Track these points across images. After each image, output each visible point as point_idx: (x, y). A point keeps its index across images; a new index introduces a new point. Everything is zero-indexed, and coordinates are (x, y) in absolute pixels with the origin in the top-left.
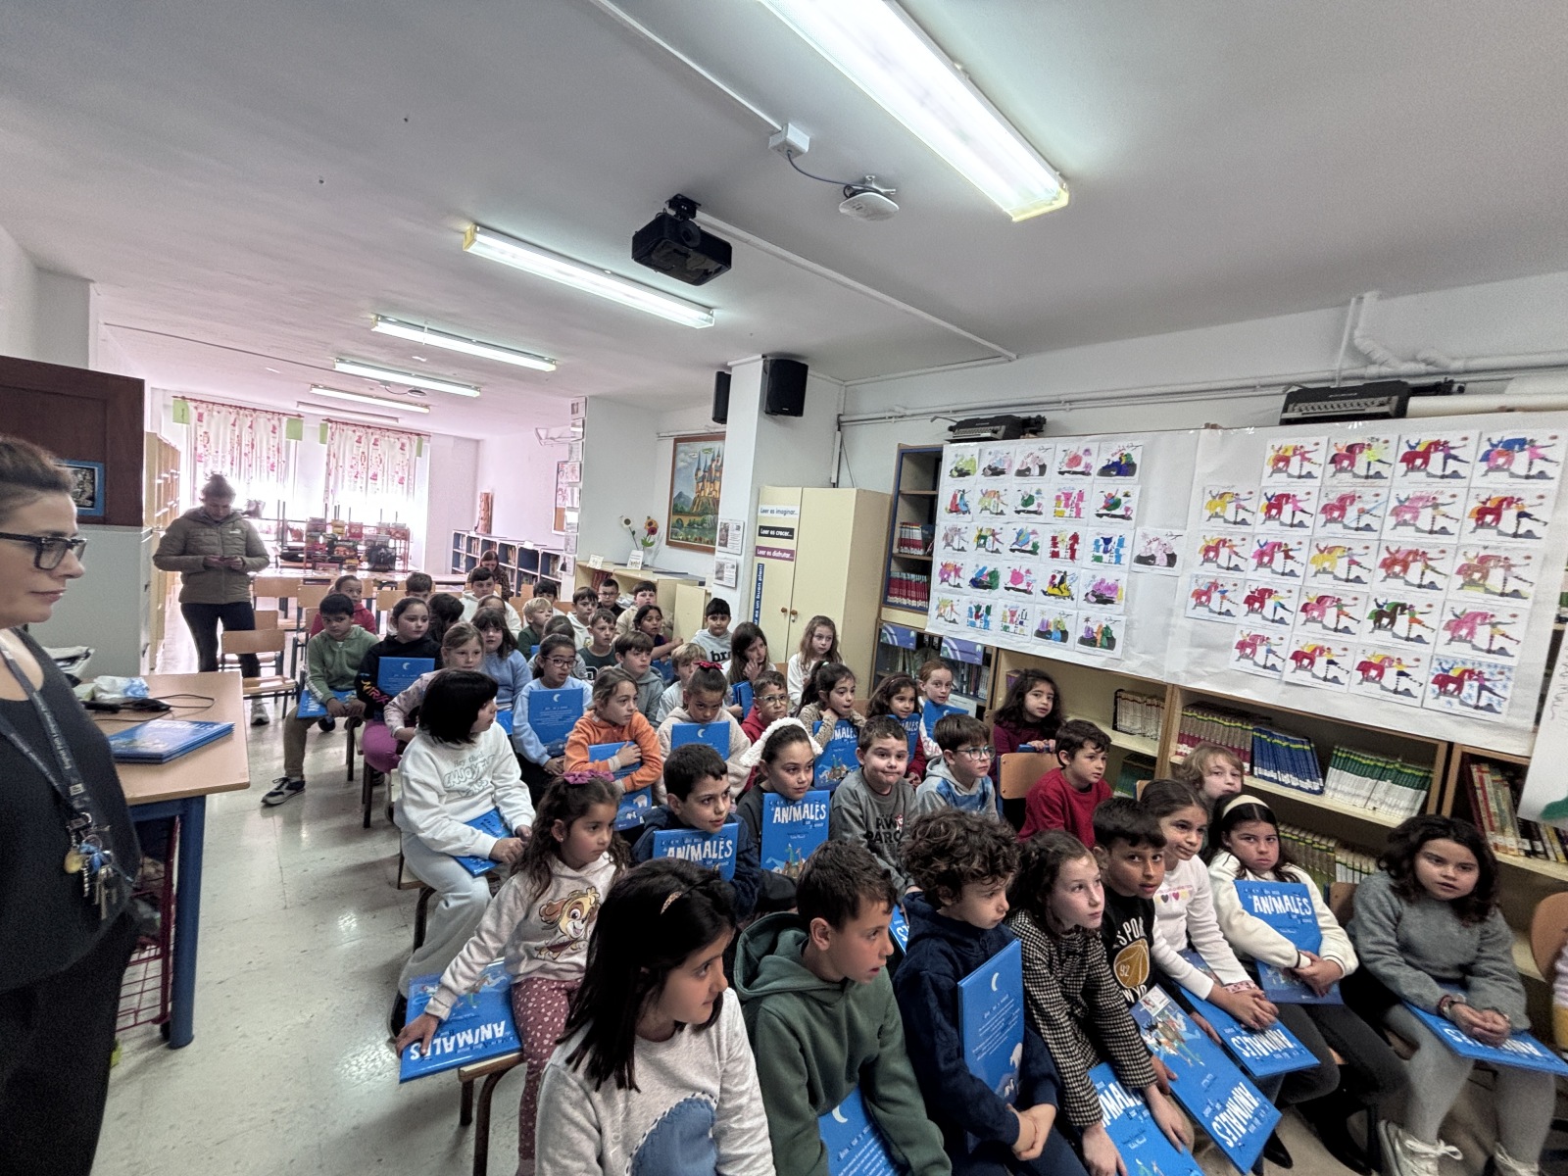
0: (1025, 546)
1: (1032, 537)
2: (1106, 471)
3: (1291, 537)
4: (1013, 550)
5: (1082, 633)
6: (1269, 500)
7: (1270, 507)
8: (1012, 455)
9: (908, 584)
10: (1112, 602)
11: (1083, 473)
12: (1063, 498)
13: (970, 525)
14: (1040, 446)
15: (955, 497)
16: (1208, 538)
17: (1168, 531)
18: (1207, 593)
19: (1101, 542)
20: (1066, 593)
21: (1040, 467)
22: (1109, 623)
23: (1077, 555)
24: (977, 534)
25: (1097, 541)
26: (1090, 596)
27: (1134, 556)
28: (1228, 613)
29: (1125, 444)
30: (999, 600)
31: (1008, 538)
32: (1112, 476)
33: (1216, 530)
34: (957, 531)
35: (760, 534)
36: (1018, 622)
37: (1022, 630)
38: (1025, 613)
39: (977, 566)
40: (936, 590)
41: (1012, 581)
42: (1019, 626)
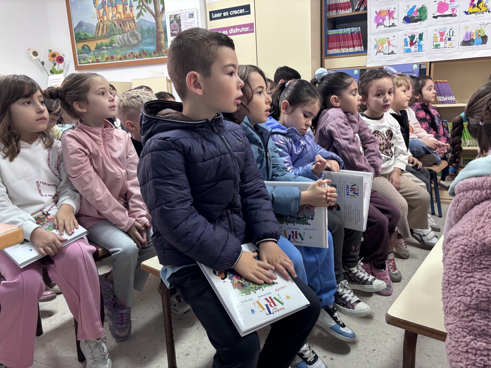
20: (484, 9)
30: (429, 28)
35: (211, 19)
36: (447, 39)
37: (450, 44)
38: (451, 31)
39: (408, 6)
40: (374, 34)
41: (439, 11)
42: (448, 42)
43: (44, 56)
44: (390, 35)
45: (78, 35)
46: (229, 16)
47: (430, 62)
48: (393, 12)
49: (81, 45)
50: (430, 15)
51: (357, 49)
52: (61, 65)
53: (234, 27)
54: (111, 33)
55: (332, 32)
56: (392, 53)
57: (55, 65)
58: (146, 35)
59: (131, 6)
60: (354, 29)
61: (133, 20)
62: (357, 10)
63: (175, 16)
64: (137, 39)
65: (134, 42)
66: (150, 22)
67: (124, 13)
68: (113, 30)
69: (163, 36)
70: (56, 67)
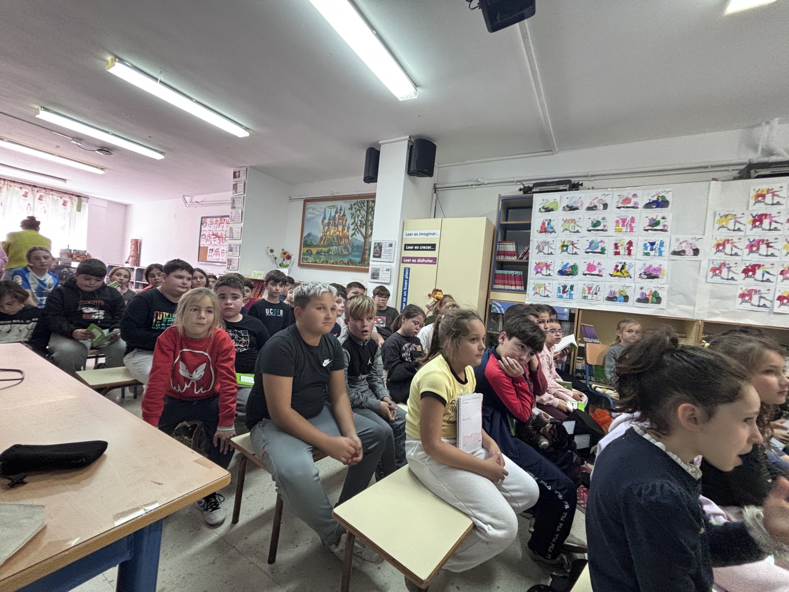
0: (594, 249)
1: (600, 244)
2: (648, 206)
3: (770, 236)
4: (588, 253)
5: (639, 296)
6: (754, 217)
7: (754, 221)
8: (583, 199)
9: (508, 277)
10: (658, 277)
11: (633, 207)
12: (620, 221)
13: (556, 239)
14: (602, 193)
15: (543, 224)
16: (718, 239)
17: (693, 236)
18: (720, 269)
19: (648, 244)
20: (626, 274)
21: (603, 204)
22: (656, 289)
23: (632, 252)
24: (561, 244)
25: (645, 245)
26: (642, 275)
27: (671, 251)
28: (732, 279)
29: (660, 191)
30: (579, 282)
31: (583, 245)
32: (653, 208)
33: (723, 235)
34: (547, 243)
35: (405, 249)
36: (594, 293)
37: (596, 298)
38: (598, 288)
39: (562, 263)
40: (533, 279)
41: (587, 270)
42: (595, 296)
43: (278, 253)
44: (546, 282)
45: (306, 242)
46: (419, 250)
47: (579, 309)
48: (550, 265)
49: (306, 249)
50: (580, 272)
51: (518, 288)
52: (288, 261)
53: (422, 258)
54: (330, 244)
55: (498, 272)
56: (547, 296)
57: (284, 260)
58: (355, 249)
59: (348, 228)
60: (517, 273)
61: (348, 238)
62: (521, 258)
63: (379, 243)
64: (348, 251)
65: (345, 253)
66: (360, 241)
67: (342, 232)
68: (331, 242)
69: (368, 252)
70: (284, 262)
